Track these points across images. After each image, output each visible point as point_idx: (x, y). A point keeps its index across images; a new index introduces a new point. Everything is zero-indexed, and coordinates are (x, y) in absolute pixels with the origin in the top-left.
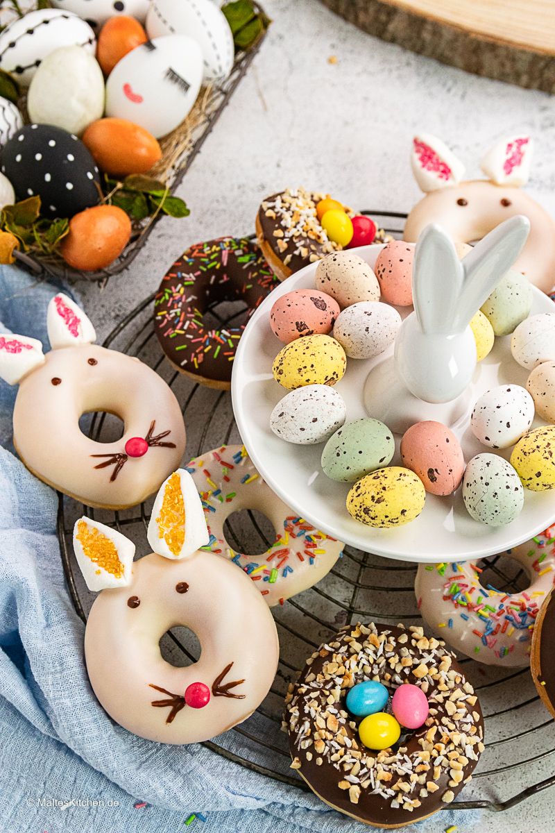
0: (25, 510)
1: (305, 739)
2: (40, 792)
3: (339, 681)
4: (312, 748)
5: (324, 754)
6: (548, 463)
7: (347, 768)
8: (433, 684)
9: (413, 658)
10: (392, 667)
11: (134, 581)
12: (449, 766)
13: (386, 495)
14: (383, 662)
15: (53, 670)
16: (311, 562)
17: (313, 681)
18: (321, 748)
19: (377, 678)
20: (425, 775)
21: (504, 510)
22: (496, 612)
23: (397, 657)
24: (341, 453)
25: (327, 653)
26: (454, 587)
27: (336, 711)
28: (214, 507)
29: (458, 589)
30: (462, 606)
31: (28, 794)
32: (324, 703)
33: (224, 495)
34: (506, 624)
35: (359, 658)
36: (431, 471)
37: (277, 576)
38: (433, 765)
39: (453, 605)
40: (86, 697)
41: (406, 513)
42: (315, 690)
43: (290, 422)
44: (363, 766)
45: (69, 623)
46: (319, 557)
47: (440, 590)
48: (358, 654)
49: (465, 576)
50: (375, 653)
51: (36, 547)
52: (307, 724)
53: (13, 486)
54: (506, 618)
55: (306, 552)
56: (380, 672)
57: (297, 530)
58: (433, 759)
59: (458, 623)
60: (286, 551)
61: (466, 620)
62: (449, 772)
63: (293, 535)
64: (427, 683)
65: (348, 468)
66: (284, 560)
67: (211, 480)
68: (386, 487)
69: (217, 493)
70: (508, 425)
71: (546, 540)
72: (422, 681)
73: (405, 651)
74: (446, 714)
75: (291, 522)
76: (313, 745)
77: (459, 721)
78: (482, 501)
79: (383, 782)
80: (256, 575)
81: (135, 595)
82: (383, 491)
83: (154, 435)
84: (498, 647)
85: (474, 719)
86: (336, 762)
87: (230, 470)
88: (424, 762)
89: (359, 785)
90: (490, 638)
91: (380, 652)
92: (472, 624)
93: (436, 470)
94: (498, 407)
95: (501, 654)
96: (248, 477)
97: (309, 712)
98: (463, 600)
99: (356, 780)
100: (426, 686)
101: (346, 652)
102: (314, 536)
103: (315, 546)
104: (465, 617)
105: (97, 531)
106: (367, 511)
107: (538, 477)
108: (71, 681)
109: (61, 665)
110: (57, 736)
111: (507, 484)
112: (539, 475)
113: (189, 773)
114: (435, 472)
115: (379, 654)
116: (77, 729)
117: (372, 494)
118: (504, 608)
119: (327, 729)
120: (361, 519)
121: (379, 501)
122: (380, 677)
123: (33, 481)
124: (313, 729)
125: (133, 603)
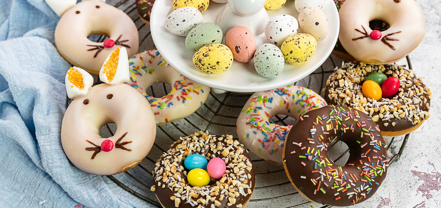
0: (53, 70)
1: (159, 176)
2: (32, 196)
3: (182, 152)
4: (161, 180)
5: (166, 183)
6: (297, 47)
7: (176, 190)
8: (231, 160)
9: (223, 147)
10: (212, 150)
11: (89, 93)
12: (229, 195)
13: (210, 53)
14: (207, 147)
15: (45, 133)
16: (184, 102)
17: (170, 152)
18: (166, 180)
19: (203, 155)
20: (215, 197)
21: (272, 66)
22: (271, 131)
23: (215, 145)
24: (193, 35)
25: (180, 141)
26: (252, 118)
27: (177, 165)
28: (142, 74)
29: (254, 119)
30: (255, 127)
31: (27, 197)
32: (172, 161)
33: (148, 69)
34: (275, 137)
35: (195, 143)
36: (236, 47)
37: (165, 106)
38: (220, 194)
39: (250, 127)
40: (58, 147)
41: (219, 64)
42: (170, 155)
43: (172, 21)
44: (184, 190)
45: (58, 114)
46: (188, 100)
47: (245, 120)
48: (195, 141)
49: (260, 115)
50: (204, 142)
51: (54, 84)
52: (162, 169)
53: (49, 58)
54: (276, 134)
55: (182, 97)
56: (205, 152)
57: (179, 87)
58: (220, 190)
59: (252, 135)
60: (172, 96)
61: (255, 134)
62: (228, 198)
63: (177, 89)
64: (228, 158)
65: (195, 43)
66: (170, 99)
67: (142, 62)
68: (211, 50)
69: (144, 68)
70: (281, 30)
71: (306, 104)
72: (226, 158)
73: (220, 143)
74: (233, 173)
75: (177, 83)
76: (162, 179)
77: (239, 176)
78: (261, 62)
79: (192, 198)
80: (154, 104)
81: (88, 99)
82: (209, 51)
83: (120, 40)
84: (270, 149)
85: (248, 177)
86: (171, 187)
87: (153, 58)
88: (216, 191)
89: (180, 198)
90: (266, 144)
91: (207, 142)
92: (258, 136)
93: (239, 47)
94: (277, 21)
95: (271, 153)
96: (161, 62)
97: (164, 164)
98: (255, 124)
99: (180, 196)
100: (227, 160)
101: (190, 141)
102: (187, 90)
103: (186, 94)
104: (255, 133)
105: (77, 71)
106: (200, 61)
107: (291, 53)
108: (52, 138)
109: (49, 131)
110: (43, 168)
111: (274, 54)
112: (291, 52)
113: (101, 190)
114: (239, 48)
115: (206, 143)
116: (50, 161)
117: (203, 52)
118: (276, 130)
119: (170, 172)
120: (198, 66)
121: (206, 56)
122: (205, 154)
123: (59, 57)
124: (164, 171)
125: (86, 102)
